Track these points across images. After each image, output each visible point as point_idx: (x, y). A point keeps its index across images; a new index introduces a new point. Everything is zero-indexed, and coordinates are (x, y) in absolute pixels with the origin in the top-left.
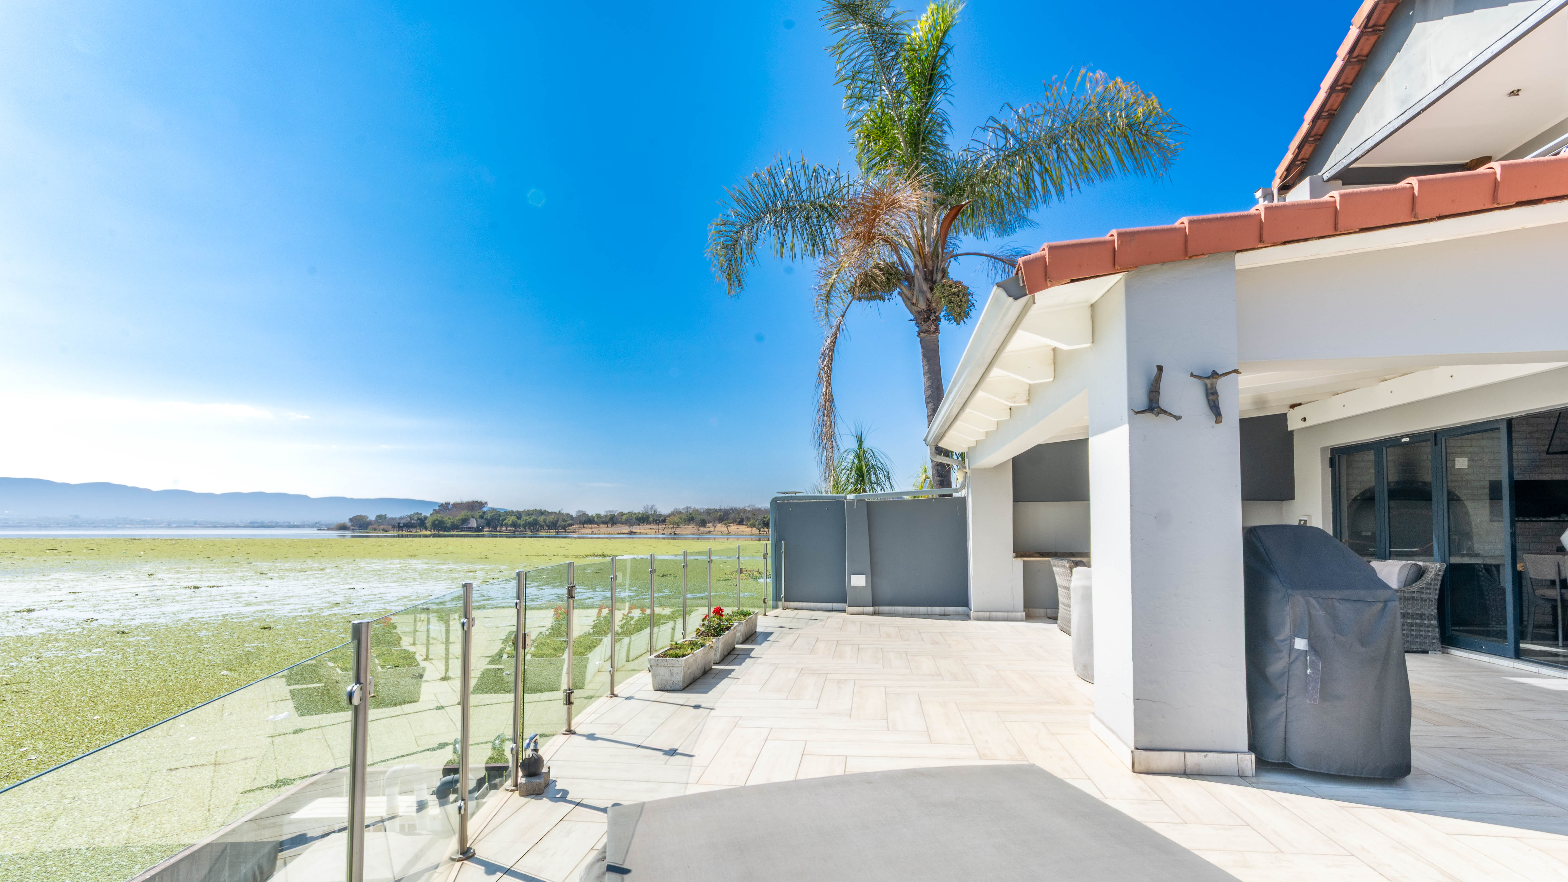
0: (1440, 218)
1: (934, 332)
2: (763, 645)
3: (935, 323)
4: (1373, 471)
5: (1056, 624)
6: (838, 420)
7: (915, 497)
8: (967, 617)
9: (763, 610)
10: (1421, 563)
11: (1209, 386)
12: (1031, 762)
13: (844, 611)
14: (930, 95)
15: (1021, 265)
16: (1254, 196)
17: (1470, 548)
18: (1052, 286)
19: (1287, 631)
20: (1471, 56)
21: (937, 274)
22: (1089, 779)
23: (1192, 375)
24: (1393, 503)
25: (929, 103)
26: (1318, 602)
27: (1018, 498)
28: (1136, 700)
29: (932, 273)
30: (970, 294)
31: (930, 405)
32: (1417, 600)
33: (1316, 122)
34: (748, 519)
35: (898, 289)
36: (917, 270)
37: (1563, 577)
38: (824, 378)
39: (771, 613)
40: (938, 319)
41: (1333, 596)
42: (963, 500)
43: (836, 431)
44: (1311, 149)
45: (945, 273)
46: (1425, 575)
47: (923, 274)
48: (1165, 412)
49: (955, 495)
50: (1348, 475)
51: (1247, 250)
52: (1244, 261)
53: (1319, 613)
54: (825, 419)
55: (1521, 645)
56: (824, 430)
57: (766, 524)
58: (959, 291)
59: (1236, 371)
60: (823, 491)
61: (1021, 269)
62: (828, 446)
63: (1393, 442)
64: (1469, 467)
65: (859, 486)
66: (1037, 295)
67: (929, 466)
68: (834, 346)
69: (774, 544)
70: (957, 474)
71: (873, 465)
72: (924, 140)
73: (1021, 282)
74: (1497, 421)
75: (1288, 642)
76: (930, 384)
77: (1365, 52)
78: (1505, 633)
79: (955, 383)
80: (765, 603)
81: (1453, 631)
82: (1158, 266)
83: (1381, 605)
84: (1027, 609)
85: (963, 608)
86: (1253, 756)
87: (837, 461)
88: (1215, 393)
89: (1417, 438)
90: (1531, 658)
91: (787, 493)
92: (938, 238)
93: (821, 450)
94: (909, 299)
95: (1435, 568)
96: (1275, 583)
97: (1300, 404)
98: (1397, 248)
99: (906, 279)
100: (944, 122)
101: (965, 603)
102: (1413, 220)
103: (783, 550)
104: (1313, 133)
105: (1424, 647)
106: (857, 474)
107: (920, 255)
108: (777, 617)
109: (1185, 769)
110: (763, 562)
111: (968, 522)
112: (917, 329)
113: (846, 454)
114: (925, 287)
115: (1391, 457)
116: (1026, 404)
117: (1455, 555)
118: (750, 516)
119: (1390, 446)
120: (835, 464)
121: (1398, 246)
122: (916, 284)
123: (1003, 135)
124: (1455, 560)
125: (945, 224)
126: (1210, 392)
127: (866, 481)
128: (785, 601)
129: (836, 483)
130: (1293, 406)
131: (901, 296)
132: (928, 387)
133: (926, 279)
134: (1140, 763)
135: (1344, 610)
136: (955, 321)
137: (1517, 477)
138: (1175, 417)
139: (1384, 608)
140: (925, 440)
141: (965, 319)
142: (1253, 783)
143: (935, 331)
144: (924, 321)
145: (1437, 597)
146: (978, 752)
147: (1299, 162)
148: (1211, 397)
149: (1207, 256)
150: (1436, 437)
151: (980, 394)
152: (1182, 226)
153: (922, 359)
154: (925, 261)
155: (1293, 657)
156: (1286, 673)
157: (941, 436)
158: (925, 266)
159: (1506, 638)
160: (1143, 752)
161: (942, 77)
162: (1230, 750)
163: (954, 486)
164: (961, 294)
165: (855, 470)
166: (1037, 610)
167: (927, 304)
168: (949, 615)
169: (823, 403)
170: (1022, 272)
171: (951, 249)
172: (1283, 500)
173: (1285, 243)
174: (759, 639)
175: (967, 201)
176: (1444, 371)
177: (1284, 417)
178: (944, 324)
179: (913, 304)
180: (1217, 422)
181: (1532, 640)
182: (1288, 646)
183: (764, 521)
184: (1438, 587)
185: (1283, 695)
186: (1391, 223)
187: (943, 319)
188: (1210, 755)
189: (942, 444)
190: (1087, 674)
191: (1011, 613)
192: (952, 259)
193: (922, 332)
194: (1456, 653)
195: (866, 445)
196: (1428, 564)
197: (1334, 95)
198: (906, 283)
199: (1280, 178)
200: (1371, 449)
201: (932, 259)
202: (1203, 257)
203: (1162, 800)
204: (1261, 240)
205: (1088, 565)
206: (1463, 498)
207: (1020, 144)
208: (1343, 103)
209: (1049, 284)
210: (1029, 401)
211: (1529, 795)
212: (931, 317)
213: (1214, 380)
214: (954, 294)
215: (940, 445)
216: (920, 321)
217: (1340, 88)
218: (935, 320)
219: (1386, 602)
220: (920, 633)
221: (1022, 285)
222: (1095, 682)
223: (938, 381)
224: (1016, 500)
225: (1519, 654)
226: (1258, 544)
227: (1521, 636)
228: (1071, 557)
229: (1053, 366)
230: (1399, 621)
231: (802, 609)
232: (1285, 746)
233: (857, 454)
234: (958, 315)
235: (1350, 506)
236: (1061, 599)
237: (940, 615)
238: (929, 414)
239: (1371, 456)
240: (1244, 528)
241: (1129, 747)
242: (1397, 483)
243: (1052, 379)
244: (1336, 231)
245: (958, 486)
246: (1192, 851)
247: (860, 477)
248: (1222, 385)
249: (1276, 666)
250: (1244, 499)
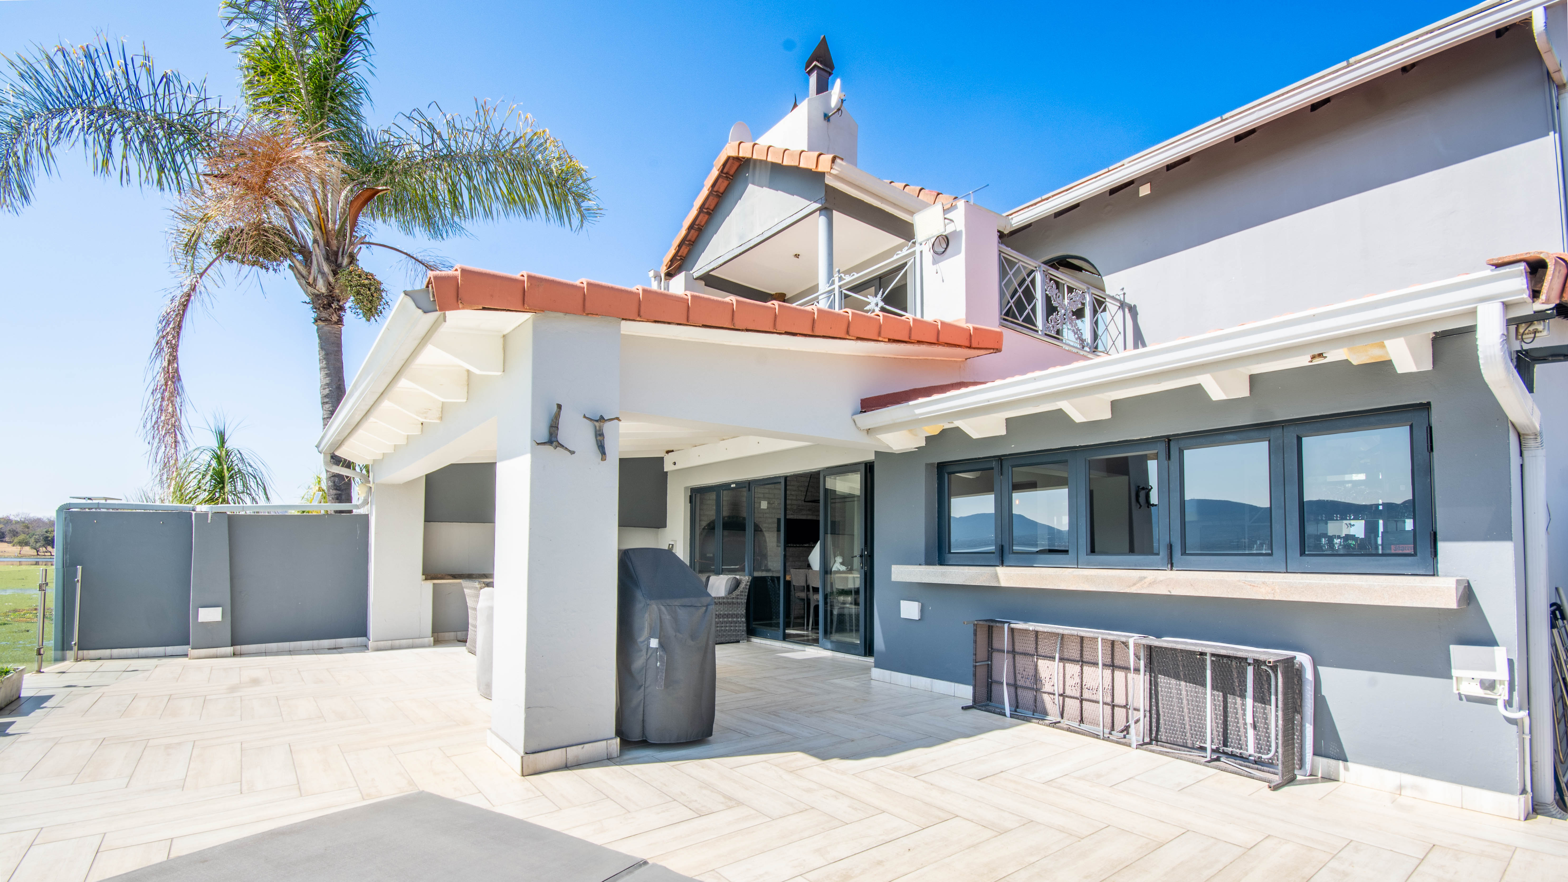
0: (747, 330)
1: (336, 323)
2: (33, 714)
3: (338, 313)
4: (715, 508)
5: (466, 646)
6: (188, 408)
7: (304, 512)
8: (365, 647)
9: (35, 666)
10: (738, 577)
11: (598, 428)
12: (421, 790)
13: (186, 655)
14: (344, 52)
15: (432, 279)
16: (648, 275)
17: (766, 565)
18: (463, 308)
19: (646, 633)
20: (776, 221)
21: (343, 257)
22: (480, 792)
23: (585, 417)
24: (726, 533)
25: (343, 61)
26: (666, 608)
27: (430, 517)
28: (528, 708)
29: (336, 254)
30: (383, 290)
31: (327, 406)
32: (735, 604)
33: (690, 231)
34: (15, 534)
35: (289, 262)
36: (316, 245)
37: (808, 584)
38: (166, 349)
39: (50, 669)
40: (342, 309)
41: (676, 603)
42: (365, 518)
43: (183, 421)
44: (687, 250)
45: (353, 259)
46: (740, 586)
47: (324, 252)
48: (562, 446)
49: (356, 512)
50: (700, 509)
51: (630, 320)
52: (629, 328)
53: (667, 617)
54: (165, 403)
55: (786, 631)
56: (163, 418)
57: (49, 542)
58: (370, 284)
59: (618, 419)
60: (157, 498)
61: (432, 283)
62: (169, 439)
63: (726, 486)
64: (768, 508)
65: (217, 495)
66: (449, 314)
67: (324, 476)
68: (184, 311)
69: (61, 570)
70: (358, 488)
71: (239, 470)
72: (332, 98)
73: (431, 296)
74: (780, 477)
75: (646, 642)
76: (328, 382)
77: (721, 190)
78: (779, 623)
79: (355, 387)
80: (39, 653)
81: (754, 625)
82: (561, 315)
83: (705, 608)
84: (436, 634)
85: (360, 639)
86: (618, 739)
87: (183, 460)
88: (602, 435)
89: (741, 485)
90: (791, 639)
91: (90, 499)
92: (347, 217)
93: (155, 445)
94: (304, 277)
95: (745, 579)
96: (639, 595)
97: (673, 451)
98: (724, 345)
99: (300, 252)
100: (362, 90)
101: (364, 633)
102: (732, 327)
103: (79, 577)
104: (689, 238)
105: (737, 638)
106: (215, 480)
107: (321, 229)
108: (64, 672)
109: (566, 763)
110: (38, 594)
111: (370, 542)
112: (314, 315)
113: (198, 452)
114: (326, 268)
115: (726, 496)
116: (439, 421)
117: (758, 571)
118: (19, 528)
119: (725, 490)
120: (180, 464)
121: (725, 343)
122: (315, 262)
123: (430, 134)
124: (756, 574)
125: (355, 204)
126: (598, 433)
127: (228, 488)
128: (79, 649)
129: (180, 488)
130: (668, 452)
131: (293, 271)
132: (325, 385)
133: (327, 259)
134: (528, 766)
135: (682, 613)
136: (364, 316)
137: (788, 517)
138: (570, 451)
139: (706, 610)
140: (317, 447)
141: (376, 317)
142: (617, 762)
143: (338, 322)
144: (323, 307)
145: (746, 601)
146: (361, 793)
147: (679, 258)
148: (599, 438)
149: (600, 317)
150: (749, 485)
151: (386, 404)
152: (582, 285)
153: (319, 351)
154: (328, 239)
155: (649, 654)
156: (645, 667)
157: (340, 444)
158: (327, 244)
159: (779, 627)
160: (531, 756)
161: (359, 37)
162: (602, 739)
163: (355, 501)
164: (373, 288)
165: (210, 473)
166: (447, 634)
167: (328, 288)
168: (342, 648)
169: (163, 382)
170: (432, 286)
171: (363, 235)
172: (659, 528)
173: (656, 322)
174: (25, 707)
175: (384, 188)
176: (753, 439)
177: (661, 460)
178: (349, 317)
179: (309, 284)
180: (602, 460)
181: (793, 627)
182: (646, 646)
183: (47, 537)
184: (747, 594)
185: (642, 685)
186: (720, 326)
187: (348, 311)
188: (586, 746)
189: (340, 453)
190: (487, 692)
191: (417, 640)
192: (364, 246)
193: (320, 320)
194: (756, 640)
195: (229, 445)
196: (742, 577)
197: (702, 215)
198: (300, 257)
199: (666, 266)
200: (714, 491)
201: (337, 238)
202: (597, 316)
203: (544, 795)
204: (639, 315)
205: (490, 585)
206: (764, 529)
207: (448, 150)
208: (707, 222)
209: (461, 306)
210: (441, 418)
211: (777, 731)
212: (333, 305)
213: (602, 424)
214: (364, 285)
215: (337, 453)
216: (318, 307)
217: (705, 211)
218: (339, 310)
219: (707, 606)
220: (299, 672)
221: (432, 299)
222: (492, 699)
223: (339, 380)
224: (427, 520)
225: (785, 638)
226: (630, 564)
227: (787, 625)
228: (484, 578)
229: (466, 387)
230: (714, 620)
231: (111, 658)
232: (643, 727)
233: (217, 454)
234: (368, 311)
235: (701, 534)
236: (470, 621)
237: (329, 649)
238: (326, 416)
239: (713, 496)
240: (619, 551)
241: (519, 753)
242: (729, 517)
243: (465, 400)
244: (687, 322)
245: (360, 502)
246: (564, 832)
247: (219, 483)
248: (607, 428)
249: (638, 663)
250: (620, 525)
